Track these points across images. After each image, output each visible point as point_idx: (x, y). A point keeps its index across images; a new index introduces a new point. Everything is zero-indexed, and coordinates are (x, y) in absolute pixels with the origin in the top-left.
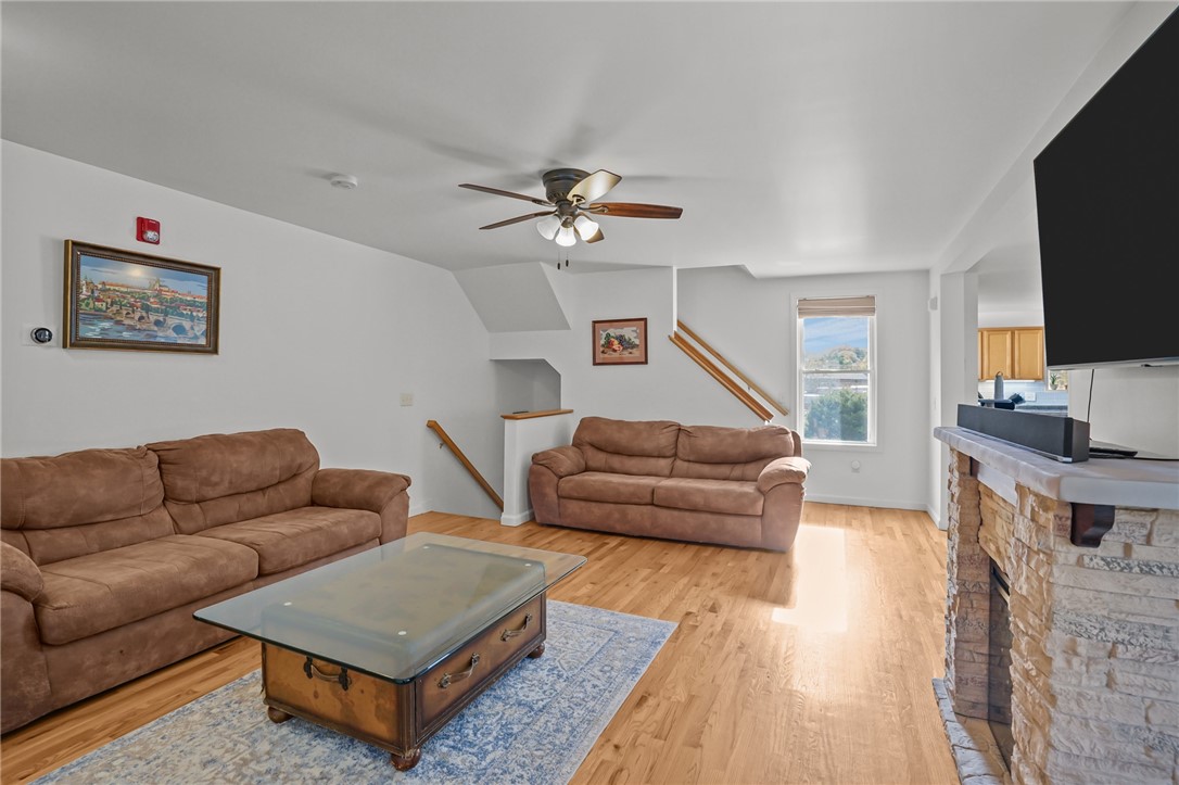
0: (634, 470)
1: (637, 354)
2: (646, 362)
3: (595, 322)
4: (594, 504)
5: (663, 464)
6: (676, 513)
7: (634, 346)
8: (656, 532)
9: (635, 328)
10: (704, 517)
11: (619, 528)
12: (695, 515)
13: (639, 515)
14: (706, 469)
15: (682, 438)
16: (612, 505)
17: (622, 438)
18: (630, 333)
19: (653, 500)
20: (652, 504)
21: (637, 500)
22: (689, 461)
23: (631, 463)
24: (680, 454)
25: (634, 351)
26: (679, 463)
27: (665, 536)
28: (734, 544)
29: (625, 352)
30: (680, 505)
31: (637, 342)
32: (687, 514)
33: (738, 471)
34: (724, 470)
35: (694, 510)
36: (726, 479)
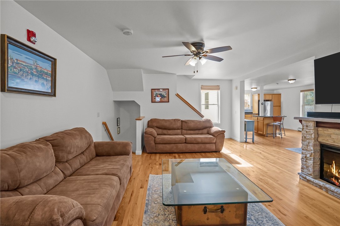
0: (172, 134)
1: (166, 99)
2: (169, 102)
3: (152, 89)
4: (167, 145)
5: (179, 131)
6: (192, 145)
7: (165, 97)
8: (187, 151)
9: (165, 92)
10: (200, 145)
11: (175, 151)
12: (198, 145)
13: (182, 147)
14: (192, 132)
15: (184, 123)
16: (173, 145)
17: (167, 124)
18: (164, 93)
19: (186, 142)
20: (185, 143)
21: (181, 142)
22: (186, 130)
23: (170, 132)
24: (183, 128)
25: (165, 98)
26: (183, 131)
27: (190, 152)
28: (208, 151)
29: (162, 99)
30: (194, 142)
31: (166, 96)
32: (196, 144)
33: (201, 132)
34: (197, 132)
35: (198, 143)
36: (198, 134)
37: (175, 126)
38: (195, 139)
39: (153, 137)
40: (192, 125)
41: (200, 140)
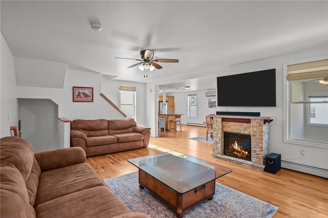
0: (99, 135)
1: (90, 99)
2: (93, 101)
3: (73, 87)
4: (100, 147)
5: (106, 131)
6: (124, 144)
7: (89, 96)
8: (119, 150)
9: (89, 91)
10: (131, 143)
11: (108, 152)
12: (129, 143)
13: (114, 147)
14: (119, 131)
15: (110, 124)
16: (106, 146)
17: (93, 125)
18: (87, 92)
19: (118, 141)
20: (118, 142)
21: (114, 142)
22: (113, 130)
23: (97, 133)
24: (110, 128)
25: (89, 98)
26: (110, 131)
27: (122, 151)
29: (85, 98)
30: (126, 141)
31: (90, 95)
32: (127, 143)
33: (127, 130)
34: (124, 131)
35: (129, 142)
36: (124, 133)
37: (102, 127)
38: (127, 137)
39: (83, 140)
40: (119, 124)
41: (131, 139)
